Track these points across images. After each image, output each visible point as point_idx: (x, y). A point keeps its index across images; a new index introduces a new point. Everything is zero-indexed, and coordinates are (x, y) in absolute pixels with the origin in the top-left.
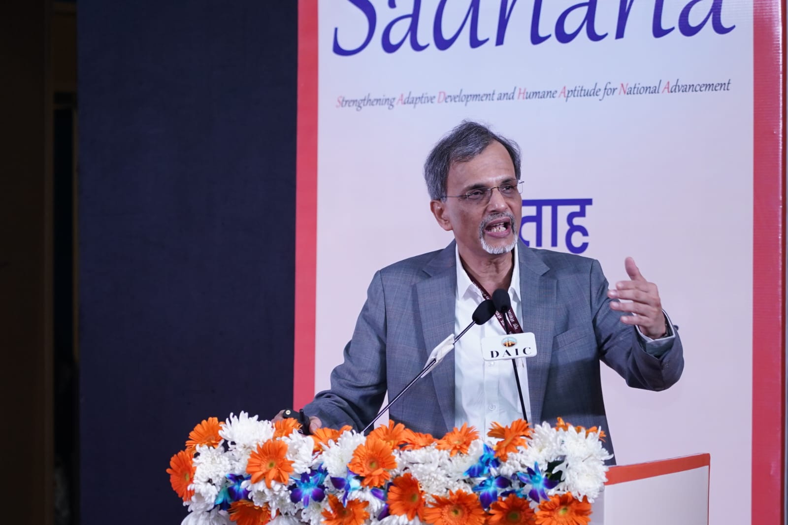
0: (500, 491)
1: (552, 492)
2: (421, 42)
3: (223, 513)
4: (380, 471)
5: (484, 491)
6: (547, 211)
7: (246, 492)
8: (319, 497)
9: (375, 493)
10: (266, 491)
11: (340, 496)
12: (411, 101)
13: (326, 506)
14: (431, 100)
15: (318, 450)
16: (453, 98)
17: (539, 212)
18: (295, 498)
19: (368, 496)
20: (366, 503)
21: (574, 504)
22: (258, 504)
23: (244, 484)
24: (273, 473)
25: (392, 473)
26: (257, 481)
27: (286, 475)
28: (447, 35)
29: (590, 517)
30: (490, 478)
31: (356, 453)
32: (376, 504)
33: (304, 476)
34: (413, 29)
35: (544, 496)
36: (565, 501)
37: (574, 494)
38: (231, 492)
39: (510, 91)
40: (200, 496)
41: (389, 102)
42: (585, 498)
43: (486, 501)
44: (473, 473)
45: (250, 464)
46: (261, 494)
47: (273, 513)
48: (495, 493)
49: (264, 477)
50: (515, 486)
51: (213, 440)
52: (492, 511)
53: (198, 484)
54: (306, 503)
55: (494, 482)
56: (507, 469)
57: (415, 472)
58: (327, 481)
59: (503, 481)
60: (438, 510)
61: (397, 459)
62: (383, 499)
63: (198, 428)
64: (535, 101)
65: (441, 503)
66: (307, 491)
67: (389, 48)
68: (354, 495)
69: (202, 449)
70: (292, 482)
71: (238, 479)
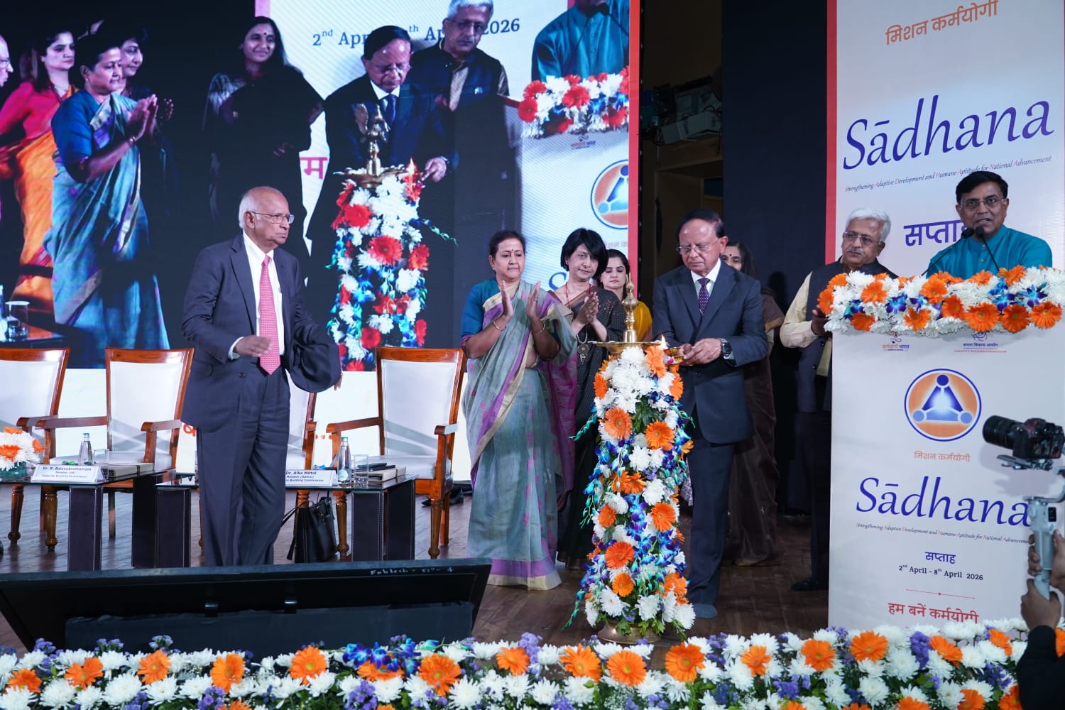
0: (1009, 302)
1: (1041, 301)
2: (887, 158)
3: (848, 320)
4: (938, 295)
5: (999, 302)
6: (951, 226)
7: (862, 308)
8: (903, 309)
9: (935, 306)
10: (874, 307)
11: (915, 308)
12: (882, 185)
13: (907, 313)
14: (892, 183)
15: (901, 287)
16: (903, 181)
17: (947, 227)
18: (889, 310)
19: (930, 307)
20: (929, 312)
21: (1052, 309)
22: (868, 314)
23: (861, 304)
24: (876, 297)
25: (944, 296)
26: (866, 302)
27: (883, 298)
28: (900, 154)
29: (1062, 316)
30: (1003, 295)
31: (923, 287)
32: (935, 312)
33: (895, 299)
34: (883, 154)
35: (1037, 303)
36: (1048, 306)
37: (1053, 303)
38: (853, 309)
39: (932, 175)
40: (836, 311)
41: (871, 187)
42: (1059, 305)
43: (1001, 307)
44: (993, 293)
45: (863, 294)
46: (871, 308)
47: (876, 319)
48: (1006, 303)
49: (871, 300)
50: (1017, 299)
51: (843, 283)
52: (1003, 312)
53: (836, 305)
54: (896, 312)
55: (1006, 298)
56: (1013, 290)
57: (959, 295)
58: (908, 301)
59: (1011, 297)
60: (971, 314)
61: (948, 289)
62: (939, 309)
63: (834, 279)
64: (945, 178)
65: (973, 310)
66: (896, 306)
67: (870, 162)
68: (923, 307)
69: (838, 288)
70: (887, 302)
71: (857, 302)
